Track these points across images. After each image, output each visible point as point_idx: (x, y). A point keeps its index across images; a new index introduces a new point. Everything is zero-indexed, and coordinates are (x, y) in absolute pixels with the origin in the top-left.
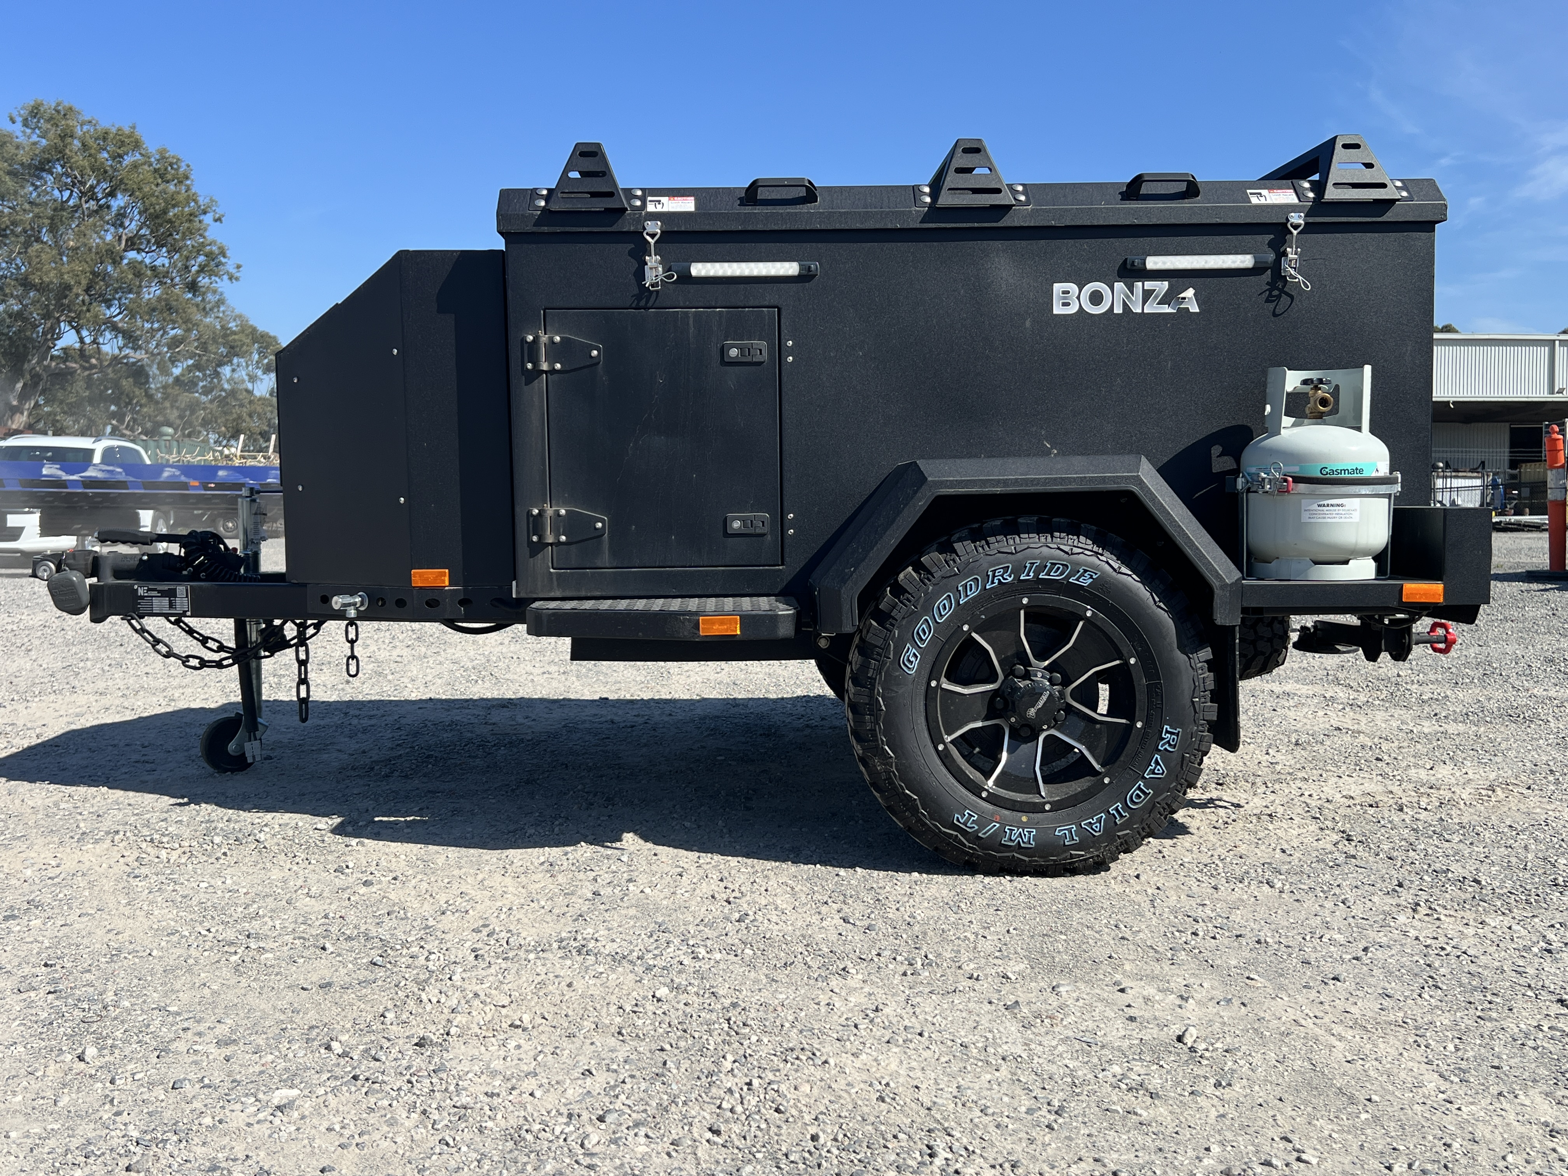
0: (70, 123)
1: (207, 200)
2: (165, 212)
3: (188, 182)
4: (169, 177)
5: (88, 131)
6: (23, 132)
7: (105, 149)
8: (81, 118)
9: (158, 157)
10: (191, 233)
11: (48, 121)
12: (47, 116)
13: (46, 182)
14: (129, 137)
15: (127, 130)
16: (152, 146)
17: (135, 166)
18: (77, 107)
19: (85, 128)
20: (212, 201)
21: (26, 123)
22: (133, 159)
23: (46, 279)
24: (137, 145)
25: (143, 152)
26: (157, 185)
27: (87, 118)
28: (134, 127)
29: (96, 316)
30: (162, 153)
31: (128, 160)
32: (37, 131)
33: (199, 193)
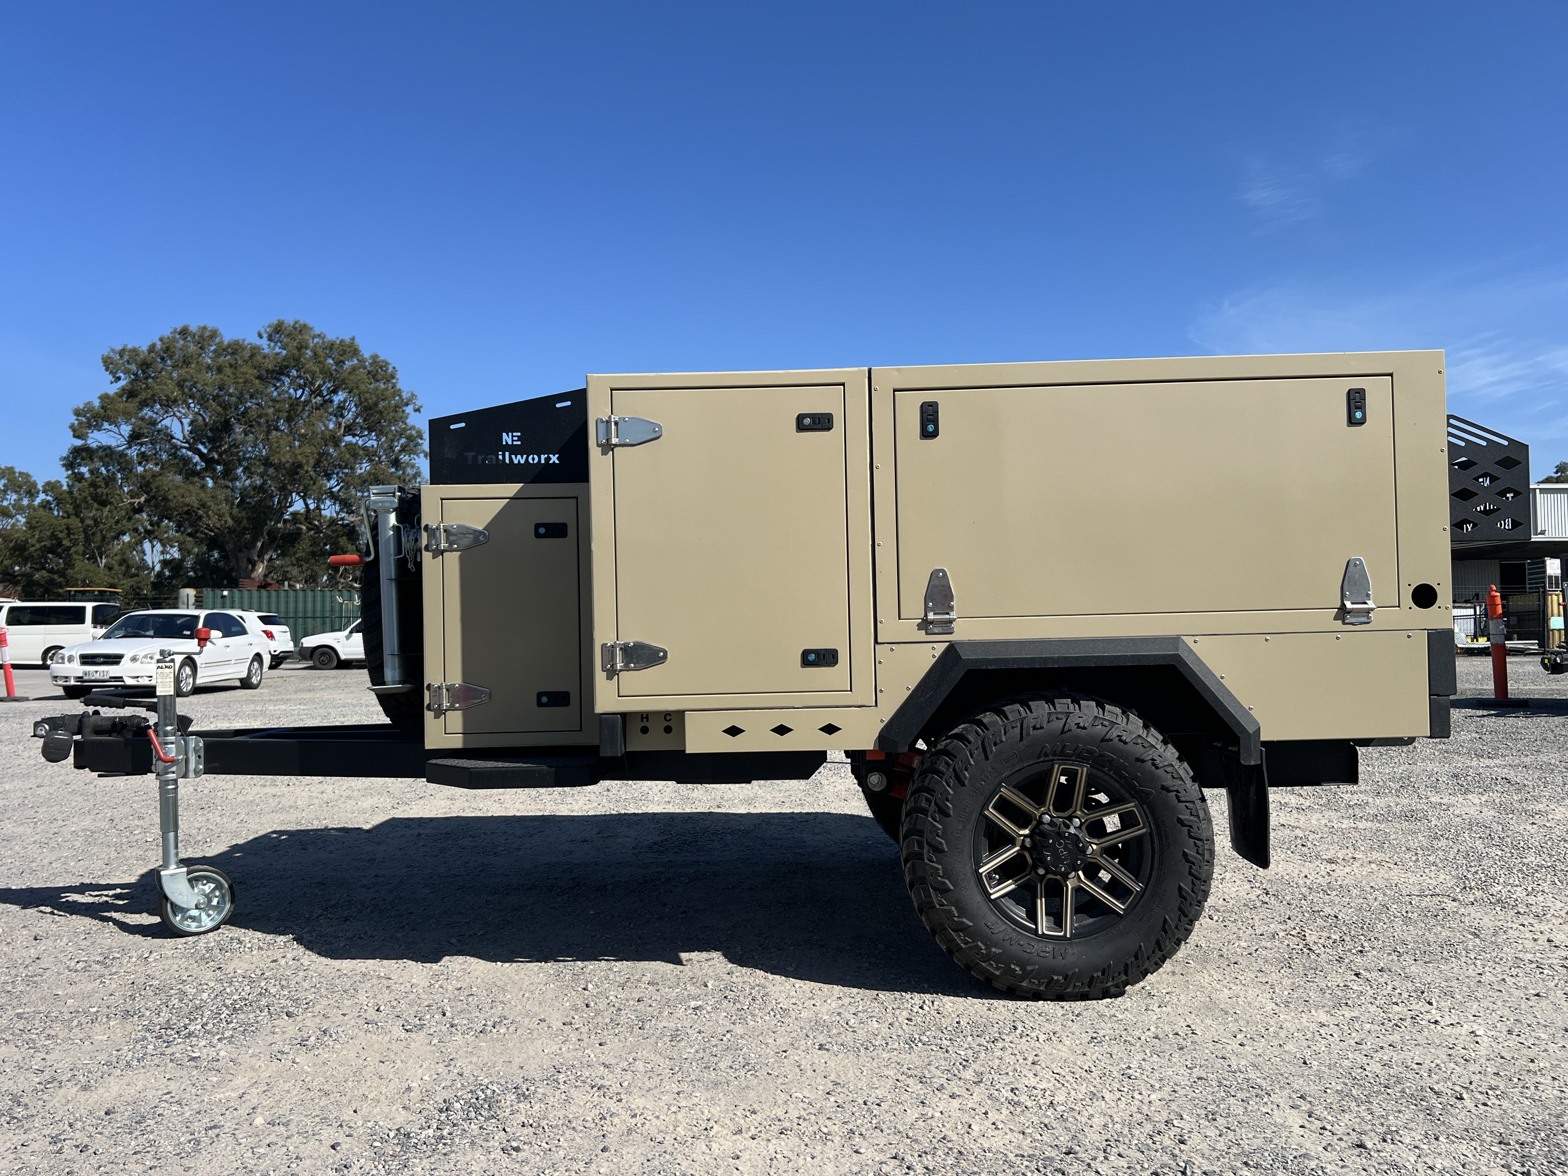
0: (307, 337)
1: (409, 395)
2: (376, 404)
3: (394, 381)
4: (379, 377)
5: (318, 343)
6: (269, 345)
7: (330, 357)
8: (312, 334)
9: (370, 361)
10: (396, 421)
11: (288, 335)
12: (287, 332)
13: (284, 383)
14: (350, 347)
15: (348, 340)
16: (366, 353)
17: (354, 369)
18: (310, 324)
19: (316, 340)
20: (413, 395)
21: (270, 338)
22: (351, 363)
23: (284, 460)
24: (356, 352)
25: (360, 358)
26: (371, 383)
27: (317, 332)
28: (353, 339)
29: (320, 488)
30: (375, 357)
31: (348, 364)
32: (279, 344)
33: (402, 389)
